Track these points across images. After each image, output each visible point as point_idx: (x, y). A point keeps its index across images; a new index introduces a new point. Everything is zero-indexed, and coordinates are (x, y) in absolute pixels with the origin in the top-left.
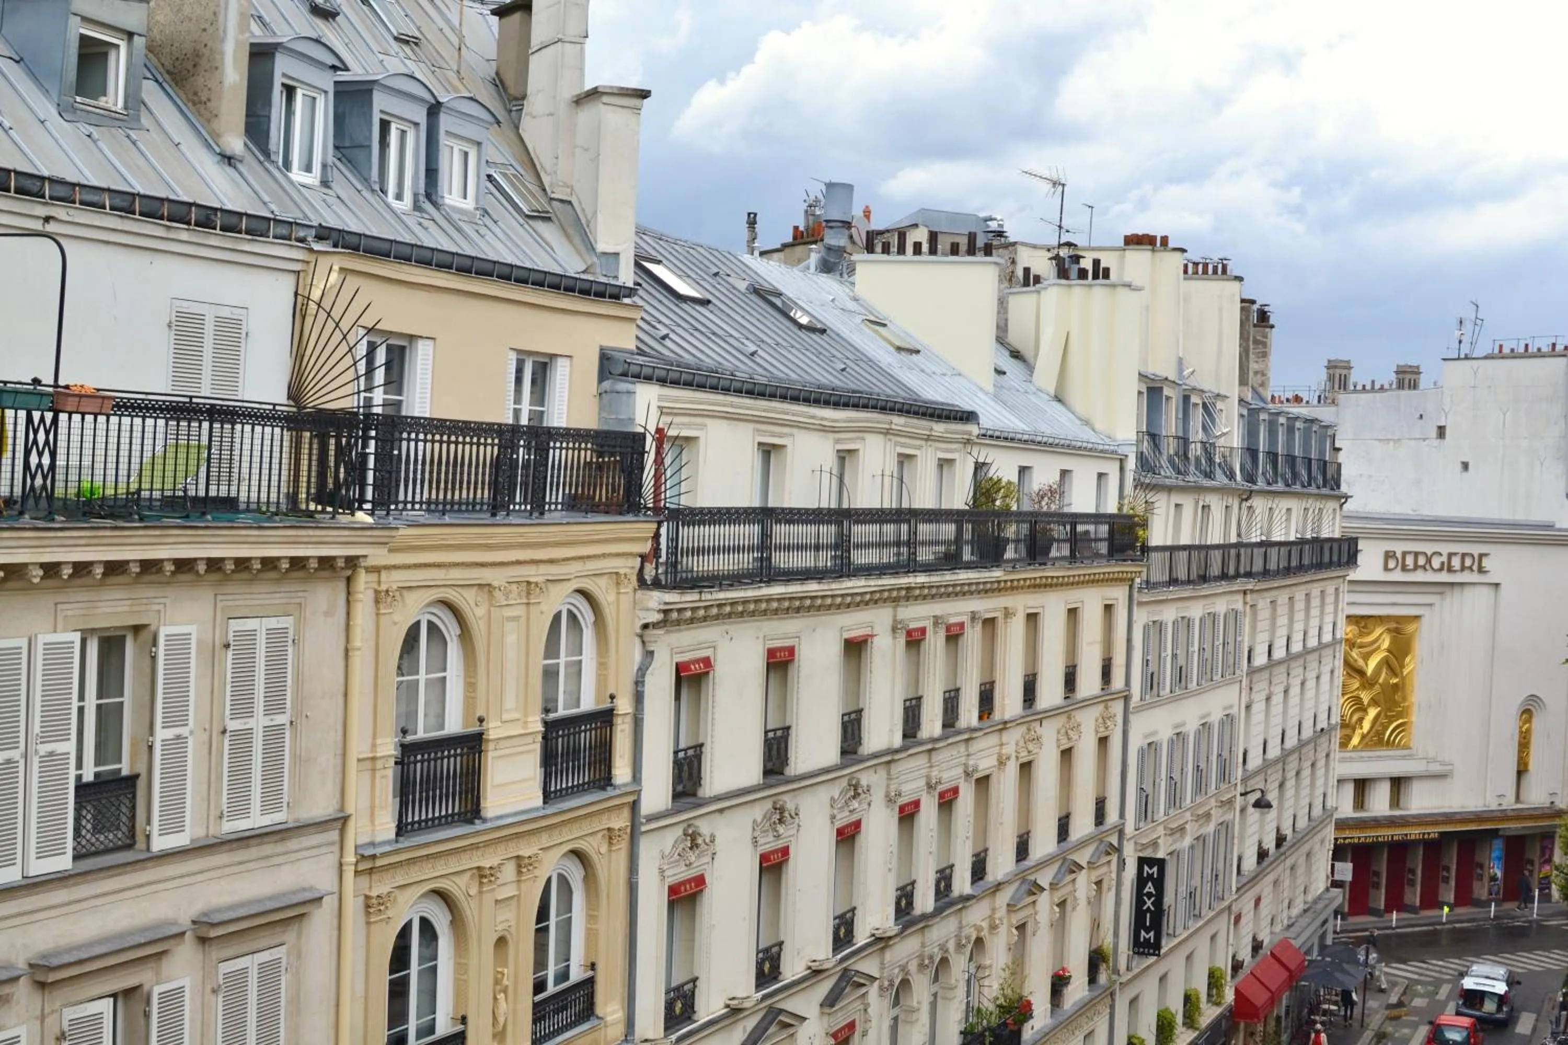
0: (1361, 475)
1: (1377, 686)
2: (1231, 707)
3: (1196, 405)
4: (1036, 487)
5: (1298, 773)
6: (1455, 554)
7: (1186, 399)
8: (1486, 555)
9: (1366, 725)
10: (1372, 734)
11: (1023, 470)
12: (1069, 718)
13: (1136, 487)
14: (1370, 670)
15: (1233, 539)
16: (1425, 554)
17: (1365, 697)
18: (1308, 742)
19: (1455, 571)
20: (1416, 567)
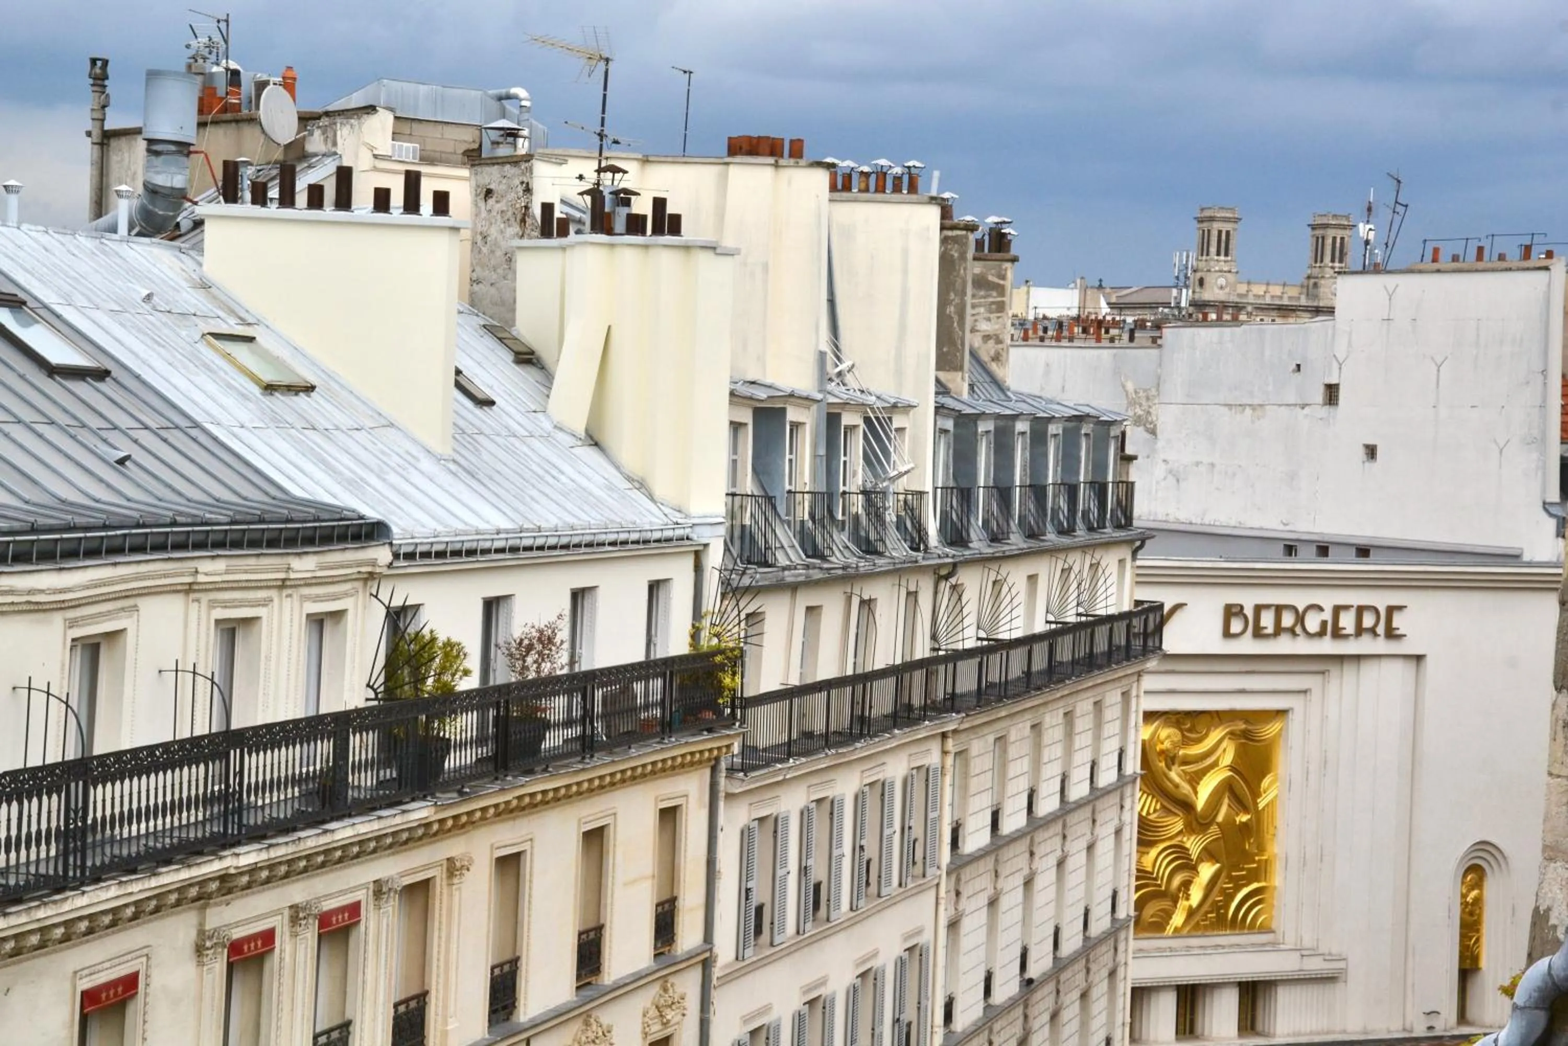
0: (1197, 464)
1: (1214, 829)
2: (919, 932)
3: (851, 428)
4: (517, 632)
5: (1054, 1016)
6: (1347, 608)
7: (833, 420)
8: (1400, 608)
9: (1196, 895)
10: (1206, 907)
11: (491, 606)
12: (587, 1024)
13: (724, 596)
14: (1200, 803)
15: (922, 651)
16: (1294, 608)
17: (1194, 845)
18: (1073, 959)
19: (1347, 636)
20: (1279, 630)
